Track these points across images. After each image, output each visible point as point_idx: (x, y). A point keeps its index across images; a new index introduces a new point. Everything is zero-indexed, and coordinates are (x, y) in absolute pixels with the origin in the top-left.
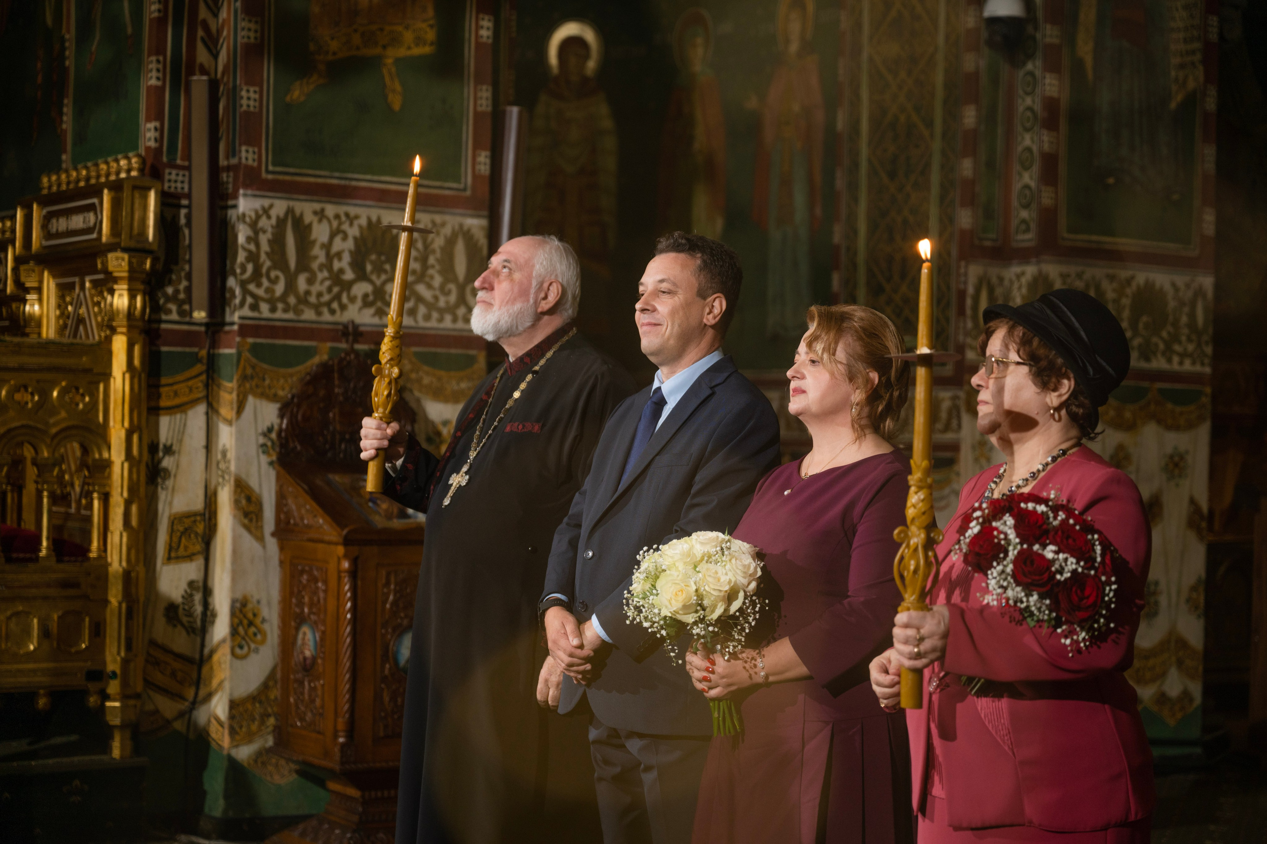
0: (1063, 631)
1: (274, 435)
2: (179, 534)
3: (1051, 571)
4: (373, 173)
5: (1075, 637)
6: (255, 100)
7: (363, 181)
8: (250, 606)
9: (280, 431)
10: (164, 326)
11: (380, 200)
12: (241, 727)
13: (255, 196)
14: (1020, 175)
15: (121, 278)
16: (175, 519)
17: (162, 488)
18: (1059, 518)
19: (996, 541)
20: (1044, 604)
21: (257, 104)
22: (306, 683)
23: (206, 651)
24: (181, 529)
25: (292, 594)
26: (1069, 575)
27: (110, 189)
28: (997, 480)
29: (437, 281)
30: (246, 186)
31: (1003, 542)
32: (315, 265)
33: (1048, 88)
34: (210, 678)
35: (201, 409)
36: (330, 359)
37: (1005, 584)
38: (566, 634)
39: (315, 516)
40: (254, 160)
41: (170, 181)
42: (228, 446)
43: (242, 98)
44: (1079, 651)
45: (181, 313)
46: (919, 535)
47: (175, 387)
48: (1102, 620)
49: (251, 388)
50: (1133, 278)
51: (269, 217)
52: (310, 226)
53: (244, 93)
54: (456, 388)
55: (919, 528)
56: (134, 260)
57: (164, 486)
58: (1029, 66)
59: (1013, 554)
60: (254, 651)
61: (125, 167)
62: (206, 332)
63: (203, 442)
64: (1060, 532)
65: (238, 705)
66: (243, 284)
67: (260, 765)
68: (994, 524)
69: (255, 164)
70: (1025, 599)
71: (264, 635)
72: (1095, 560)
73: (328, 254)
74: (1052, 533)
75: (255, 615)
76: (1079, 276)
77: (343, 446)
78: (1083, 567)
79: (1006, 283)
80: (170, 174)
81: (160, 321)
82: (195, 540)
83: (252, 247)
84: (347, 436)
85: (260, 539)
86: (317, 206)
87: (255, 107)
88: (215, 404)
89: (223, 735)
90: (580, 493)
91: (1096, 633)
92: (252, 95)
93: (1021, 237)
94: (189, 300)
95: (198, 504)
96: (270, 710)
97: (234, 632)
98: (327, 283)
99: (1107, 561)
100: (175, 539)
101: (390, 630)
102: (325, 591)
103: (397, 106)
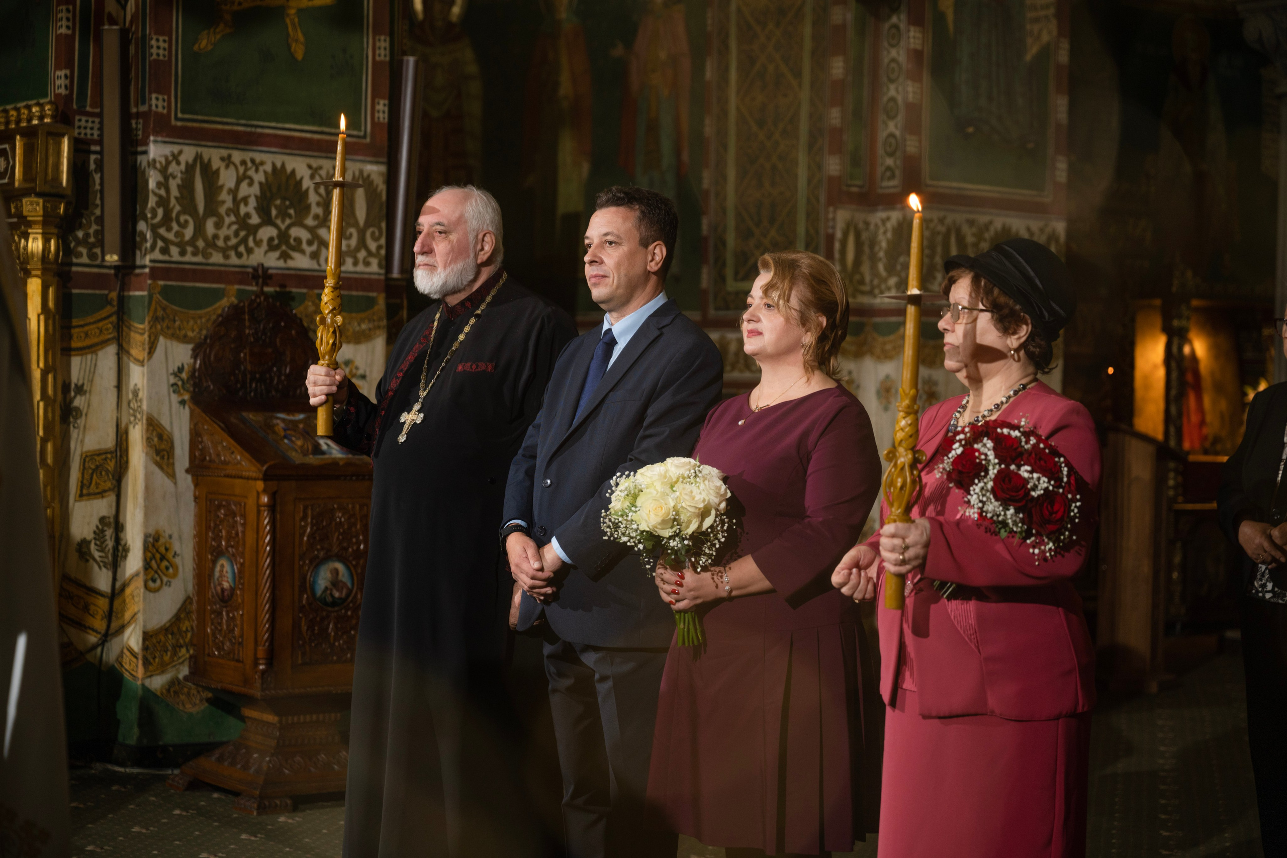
0: (1031, 543)
1: (184, 375)
2: (90, 471)
3: (1027, 488)
4: (277, 121)
5: (1043, 547)
6: (164, 49)
7: (269, 128)
8: (162, 540)
9: (194, 370)
10: (74, 269)
11: (285, 147)
12: (154, 658)
13: (165, 142)
14: (885, 123)
15: (35, 222)
16: (86, 456)
17: (74, 427)
18: (1031, 442)
19: (978, 461)
20: (1018, 517)
21: (166, 53)
22: (224, 613)
23: (118, 585)
24: (93, 467)
25: (208, 528)
26: (1042, 492)
27: (22, 136)
28: (961, 410)
30: (156, 133)
31: (984, 462)
32: (222, 210)
33: (912, 40)
34: (123, 611)
35: (112, 349)
36: (240, 301)
37: (985, 499)
38: (527, 557)
39: (233, 453)
40: (164, 108)
41: (79, 127)
42: (139, 386)
43: (152, 47)
44: (1045, 559)
45: (92, 256)
46: (906, 455)
47: (86, 328)
48: (1067, 533)
49: (162, 330)
50: (991, 223)
51: (178, 163)
52: (218, 170)
53: (153, 42)
54: (357, 328)
55: (906, 450)
56: (48, 205)
57: (76, 425)
58: (894, 19)
59: (993, 473)
60: (166, 584)
61: (37, 114)
62: (116, 275)
63: (114, 382)
64: (1033, 455)
65: (151, 636)
66: (154, 228)
67: (172, 694)
68: (976, 446)
69: (165, 111)
70: (1002, 513)
71: (176, 569)
72: (1062, 478)
73: (235, 199)
74: (1026, 456)
75: (167, 549)
76: (941, 221)
77: (254, 385)
78: (1053, 486)
79: (872, 227)
80: (80, 120)
81: (72, 264)
82: (106, 478)
83: (162, 192)
84: (258, 376)
85: (172, 476)
86: (224, 153)
87: (164, 56)
88: (125, 345)
89: (137, 666)
90: (533, 427)
91: (1061, 544)
92: (162, 44)
93: (885, 184)
94: (101, 243)
95: (109, 442)
96: (181, 641)
97: (147, 566)
98: (235, 227)
99: (1072, 481)
100: (87, 477)
101: (307, 562)
102: (244, 525)
103: (299, 56)
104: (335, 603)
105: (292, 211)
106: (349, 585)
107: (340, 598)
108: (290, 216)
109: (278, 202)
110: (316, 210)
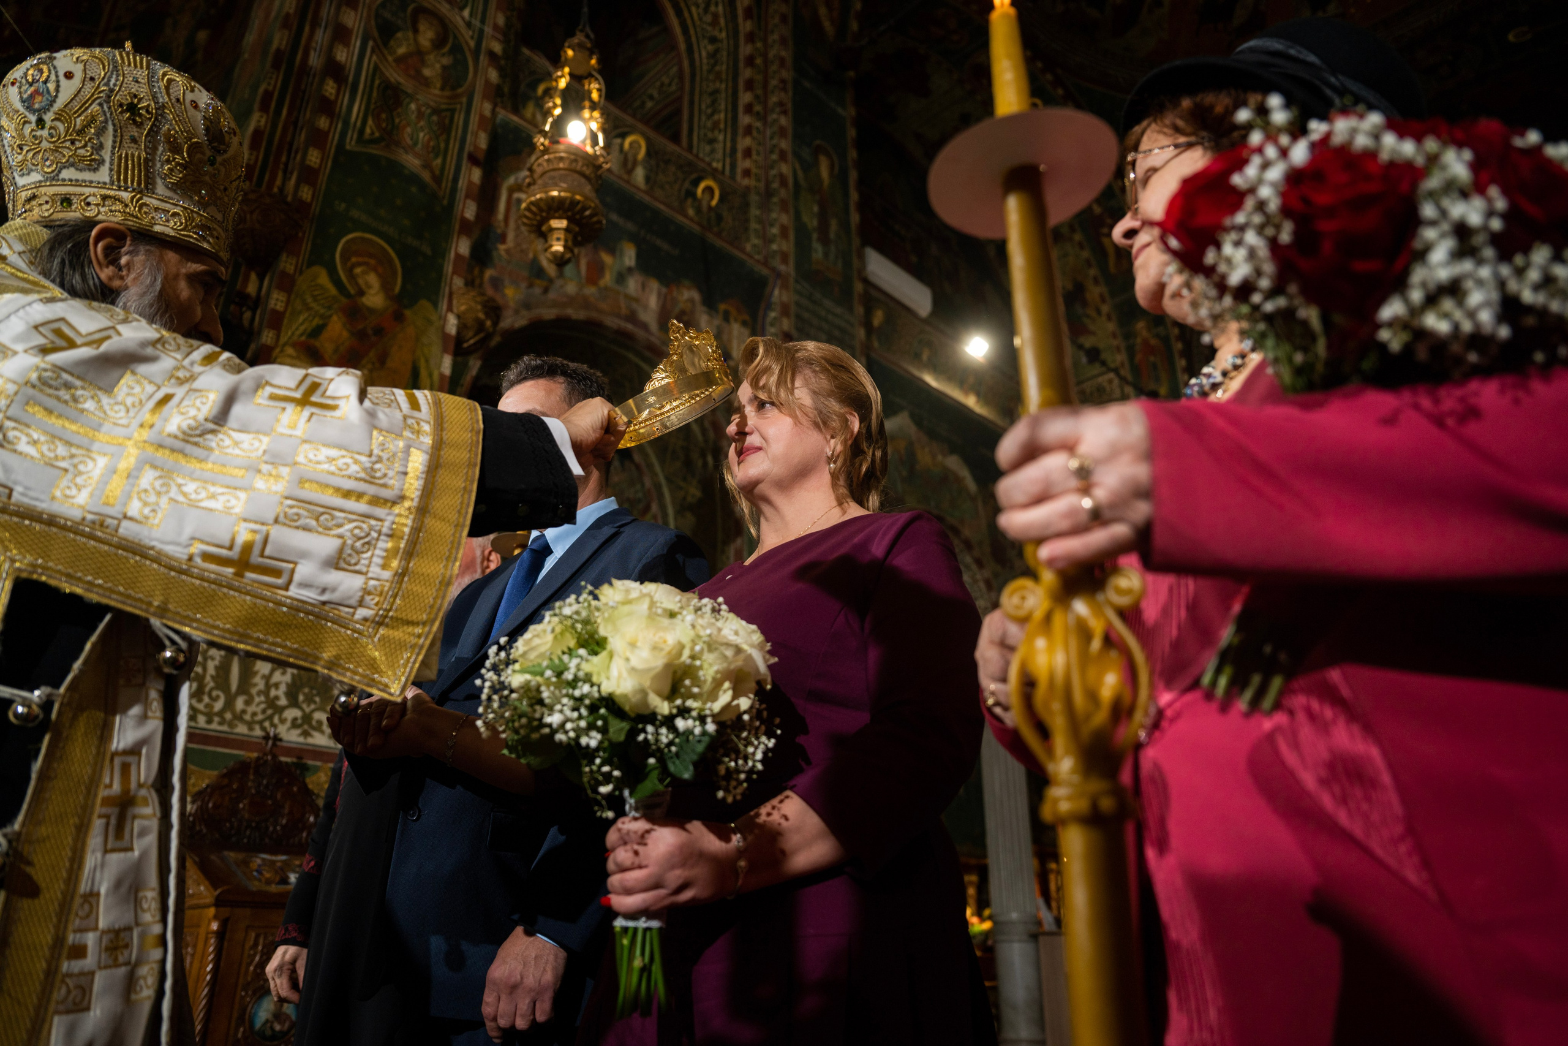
32: (254, 691)
39: (200, 885)
77: (248, 832)
83: (199, 670)
84: (254, 824)
98: (263, 706)
101: (250, 993)
102: (193, 955)
104: (275, 1036)
105: (317, 699)
106: (294, 1017)
107: (280, 1032)
108: (315, 702)
109: (306, 690)
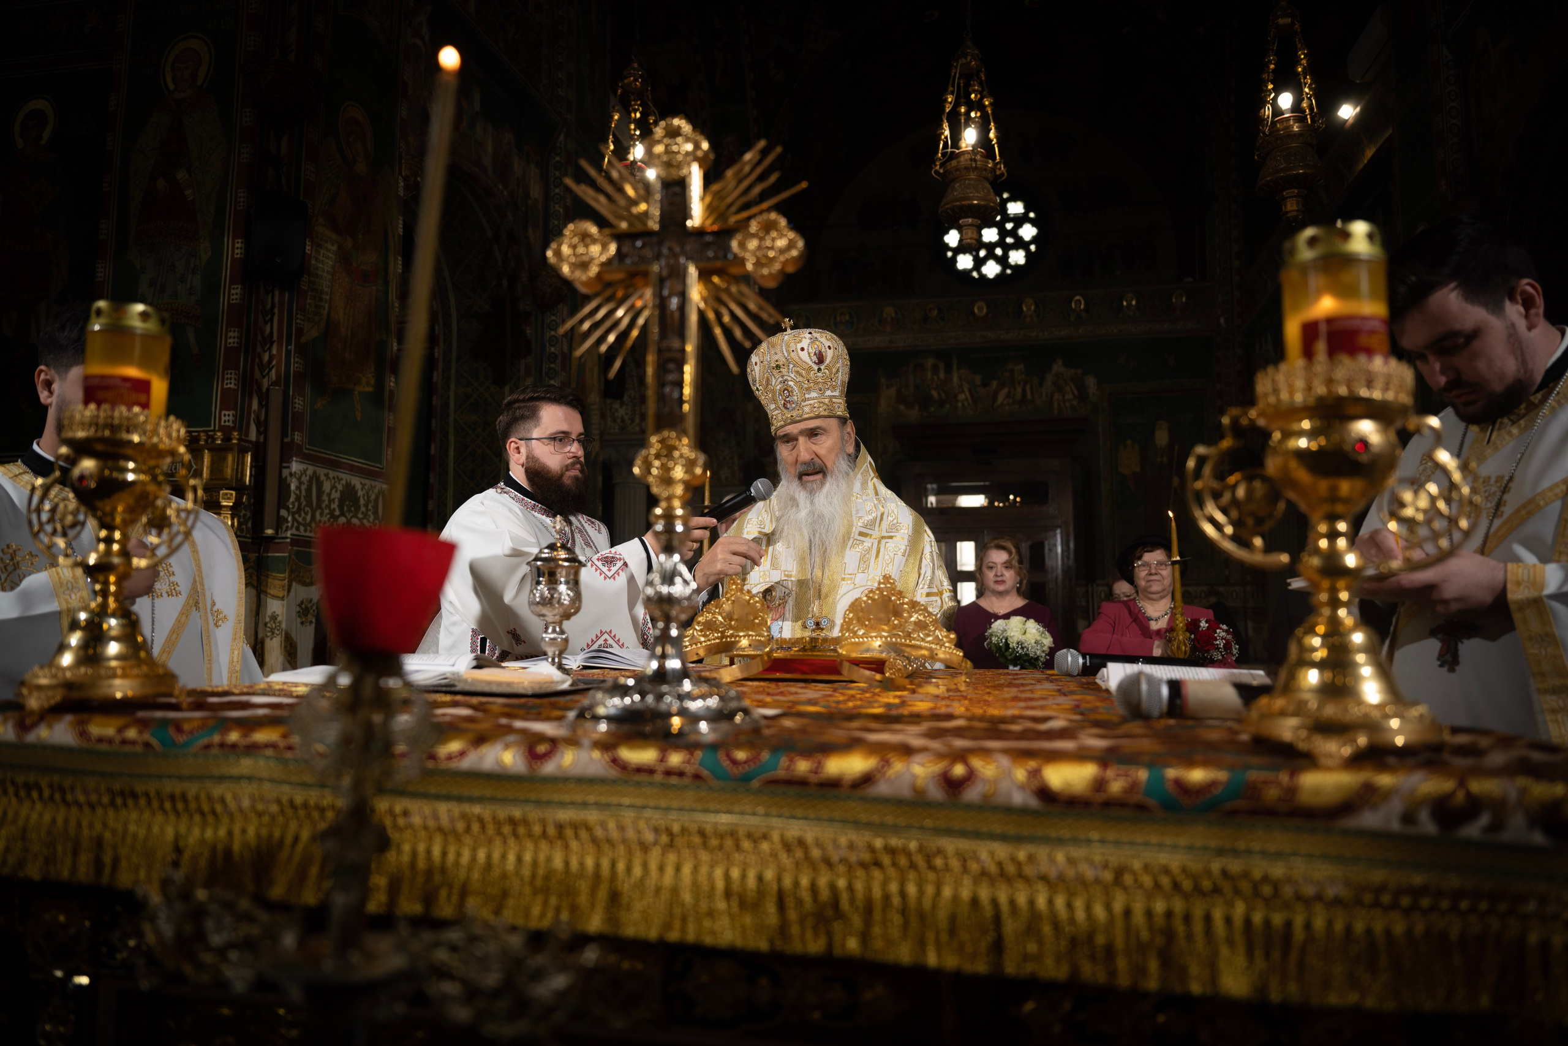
4: (348, 455)
6: (302, 406)
7: (345, 459)
11: (351, 471)
13: (300, 462)
15: (227, 507)
21: (302, 408)
27: (209, 450)
29: (371, 519)
30: (297, 456)
40: (299, 441)
42: (278, 613)
43: (295, 403)
49: (294, 578)
51: (305, 475)
52: (323, 481)
53: (296, 400)
56: (238, 496)
66: (293, 514)
69: (300, 443)
73: (329, 499)
83: (298, 492)
86: (326, 471)
87: (300, 409)
88: (262, 587)
92: (300, 402)
98: (328, 516)
103: (359, 419)
105: (353, 509)
108: (352, 511)
109: (347, 503)
110: (363, 509)
